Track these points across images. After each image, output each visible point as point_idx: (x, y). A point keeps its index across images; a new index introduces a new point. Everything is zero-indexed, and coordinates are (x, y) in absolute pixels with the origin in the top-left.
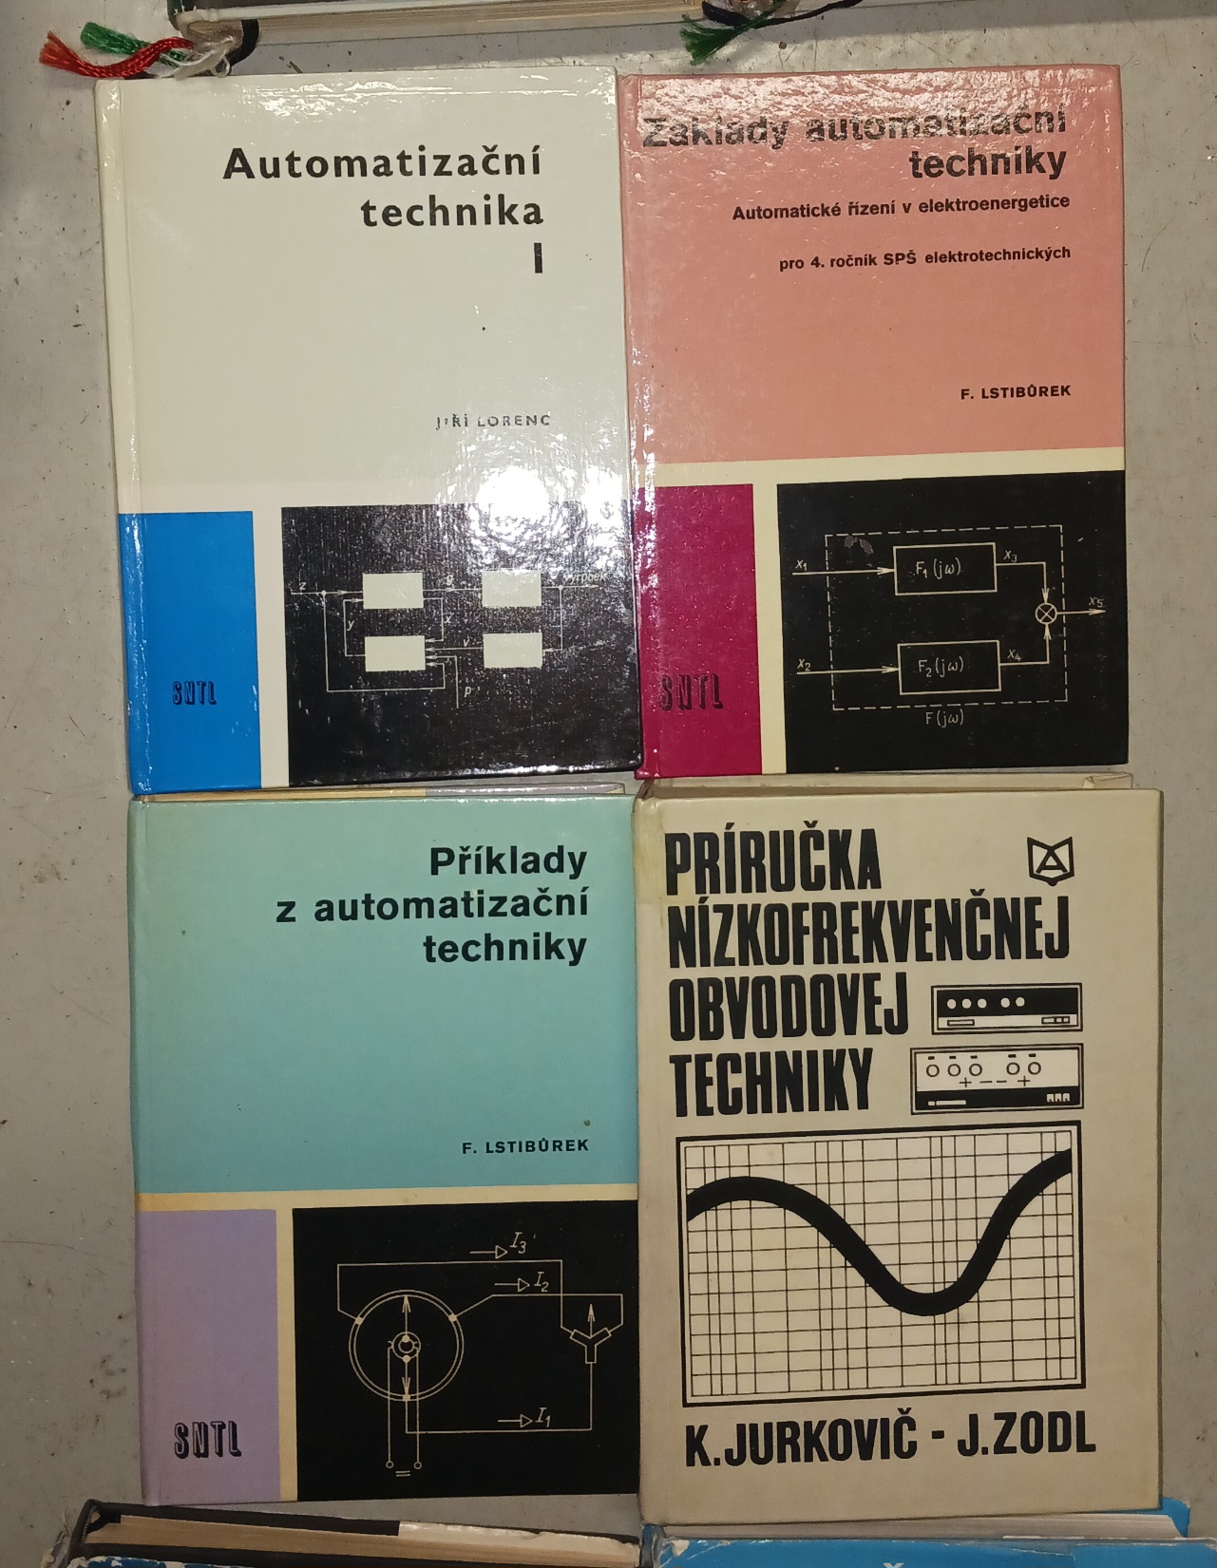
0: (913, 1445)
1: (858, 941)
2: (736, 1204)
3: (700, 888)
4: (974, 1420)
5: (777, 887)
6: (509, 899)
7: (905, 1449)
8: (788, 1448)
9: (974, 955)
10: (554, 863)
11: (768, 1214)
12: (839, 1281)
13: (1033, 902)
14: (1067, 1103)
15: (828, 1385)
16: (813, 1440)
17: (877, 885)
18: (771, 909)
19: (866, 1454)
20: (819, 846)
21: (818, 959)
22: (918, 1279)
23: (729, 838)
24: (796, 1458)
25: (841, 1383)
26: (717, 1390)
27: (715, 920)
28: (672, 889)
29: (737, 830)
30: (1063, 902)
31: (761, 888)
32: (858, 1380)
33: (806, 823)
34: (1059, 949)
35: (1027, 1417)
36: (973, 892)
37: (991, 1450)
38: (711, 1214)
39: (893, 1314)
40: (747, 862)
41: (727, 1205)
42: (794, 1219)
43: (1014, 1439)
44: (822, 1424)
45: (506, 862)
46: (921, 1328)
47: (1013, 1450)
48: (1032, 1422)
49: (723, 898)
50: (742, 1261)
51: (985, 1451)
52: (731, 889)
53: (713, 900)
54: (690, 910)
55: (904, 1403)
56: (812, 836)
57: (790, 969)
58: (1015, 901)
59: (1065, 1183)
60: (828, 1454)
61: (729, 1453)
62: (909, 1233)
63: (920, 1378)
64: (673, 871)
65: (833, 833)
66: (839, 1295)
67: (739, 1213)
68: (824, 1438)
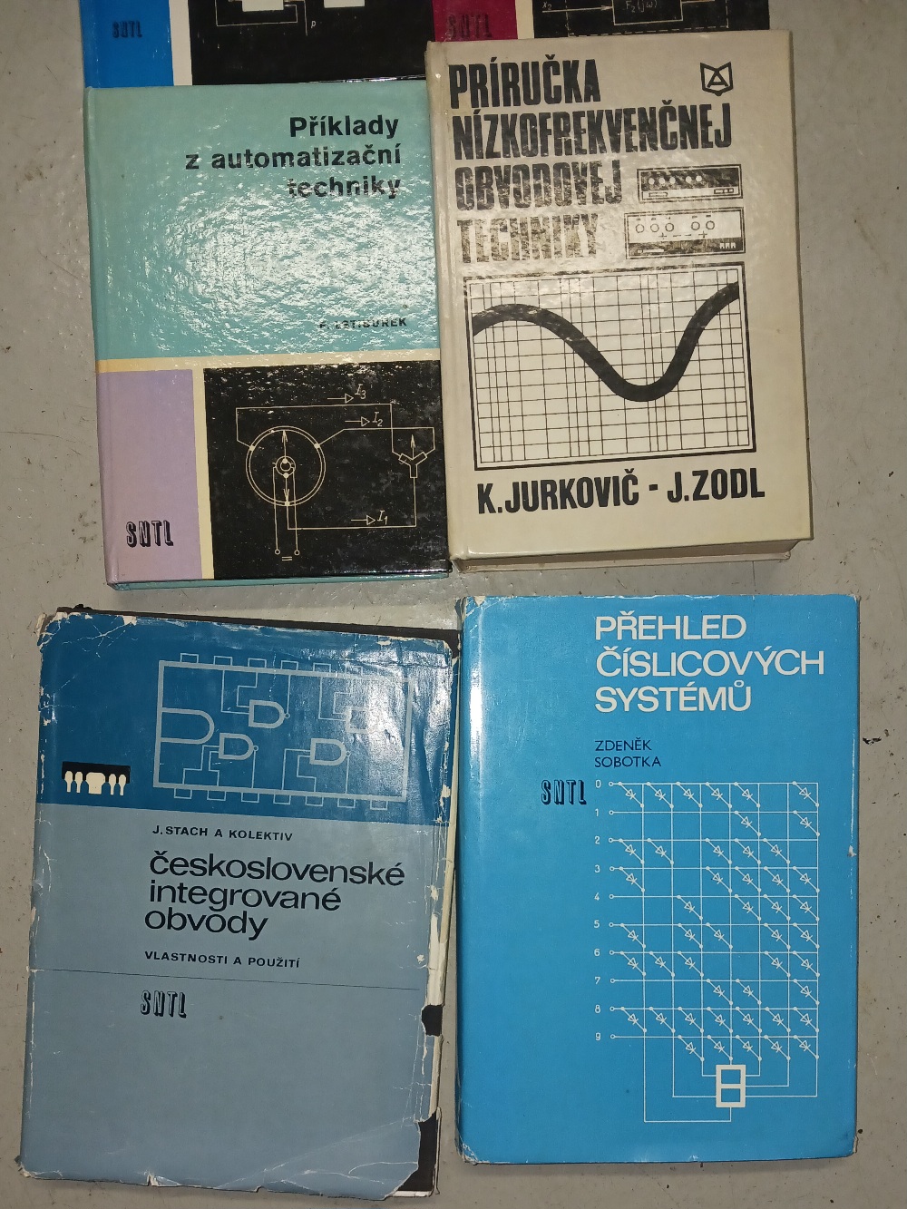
0: (636, 495)
1: (585, 138)
2: (506, 323)
3: (474, 104)
4: (678, 476)
5: (528, 102)
6: (346, 153)
7: (631, 498)
8: (549, 499)
9: (666, 147)
10: (376, 128)
11: (531, 331)
12: (580, 378)
13: (705, 108)
14: (733, 250)
15: (575, 453)
16: (566, 493)
17: (597, 99)
18: (524, 117)
19: (603, 503)
20: (557, 73)
21: (558, 153)
22: (636, 375)
23: (494, 67)
24: (554, 506)
25: (584, 451)
26: (498, 458)
27: (486, 126)
28: (455, 104)
29: (499, 62)
30: (726, 108)
31: (517, 103)
32: (596, 449)
33: (547, 56)
34: (725, 140)
35: (715, 473)
36: (664, 102)
37: (691, 498)
38: (489, 330)
39: (618, 401)
40: (507, 86)
41: (500, 324)
42: (547, 333)
43: (707, 489)
44: (572, 481)
45: (342, 127)
46: (638, 410)
47: (706, 497)
48: (719, 476)
49: (491, 110)
50: (512, 365)
51: (687, 498)
52: (496, 104)
53: (483, 112)
54: (468, 119)
55: (629, 465)
56: (551, 65)
57: (538, 160)
58: (693, 108)
59: (735, 306)
60: (577, 502)
61: (508, 503)
62: (629, 342)
63: (640, 447)
64: (455, 91)
65: (566, 63)
66: (581, 387)
67: (509, 330)
68: (574, 491)
